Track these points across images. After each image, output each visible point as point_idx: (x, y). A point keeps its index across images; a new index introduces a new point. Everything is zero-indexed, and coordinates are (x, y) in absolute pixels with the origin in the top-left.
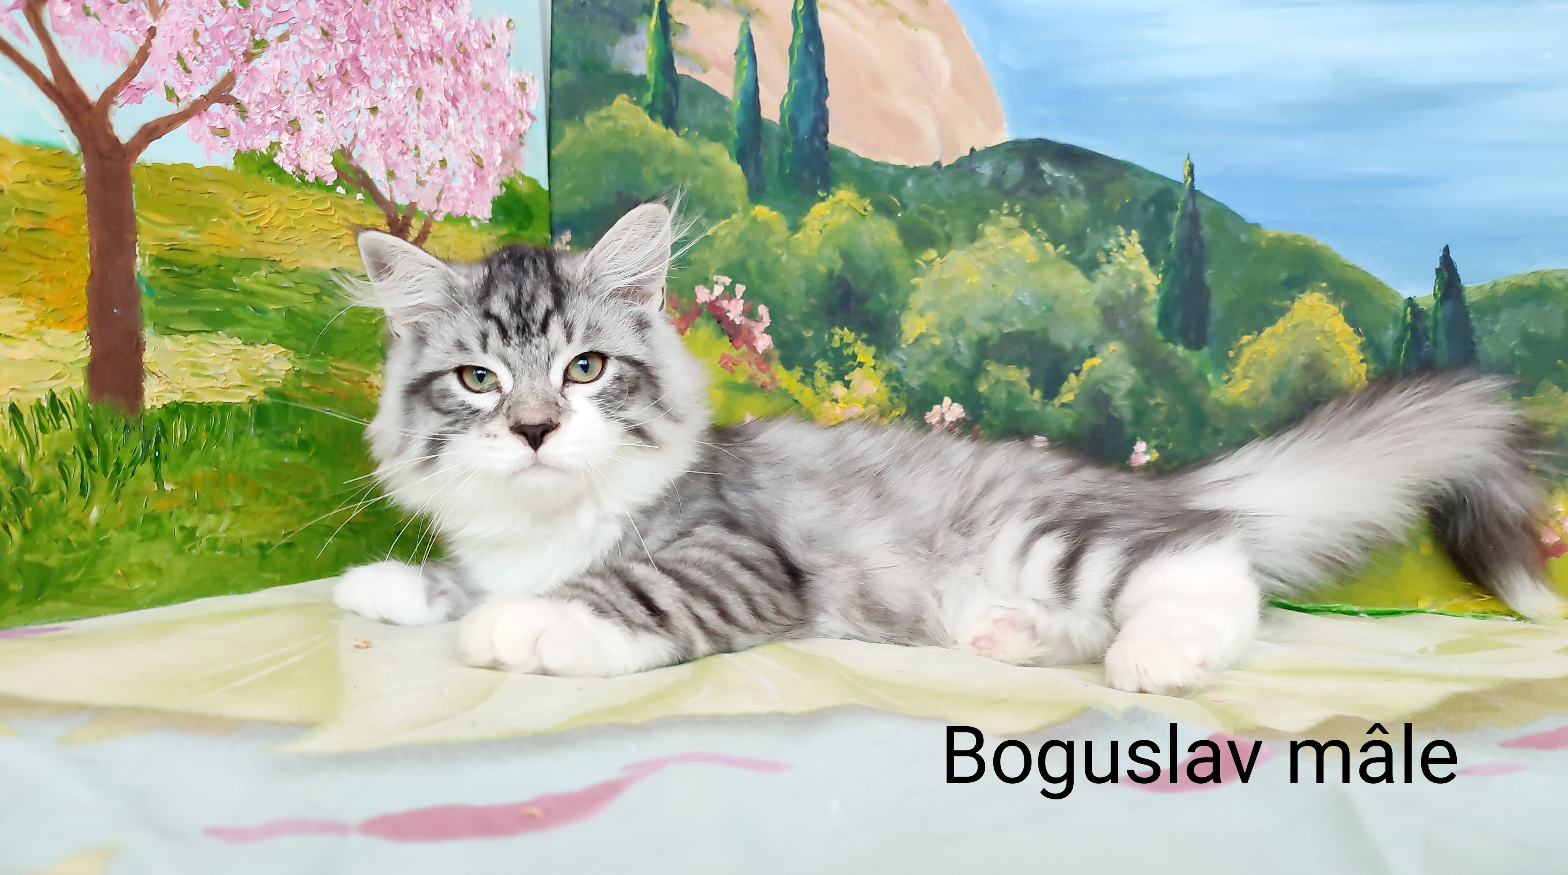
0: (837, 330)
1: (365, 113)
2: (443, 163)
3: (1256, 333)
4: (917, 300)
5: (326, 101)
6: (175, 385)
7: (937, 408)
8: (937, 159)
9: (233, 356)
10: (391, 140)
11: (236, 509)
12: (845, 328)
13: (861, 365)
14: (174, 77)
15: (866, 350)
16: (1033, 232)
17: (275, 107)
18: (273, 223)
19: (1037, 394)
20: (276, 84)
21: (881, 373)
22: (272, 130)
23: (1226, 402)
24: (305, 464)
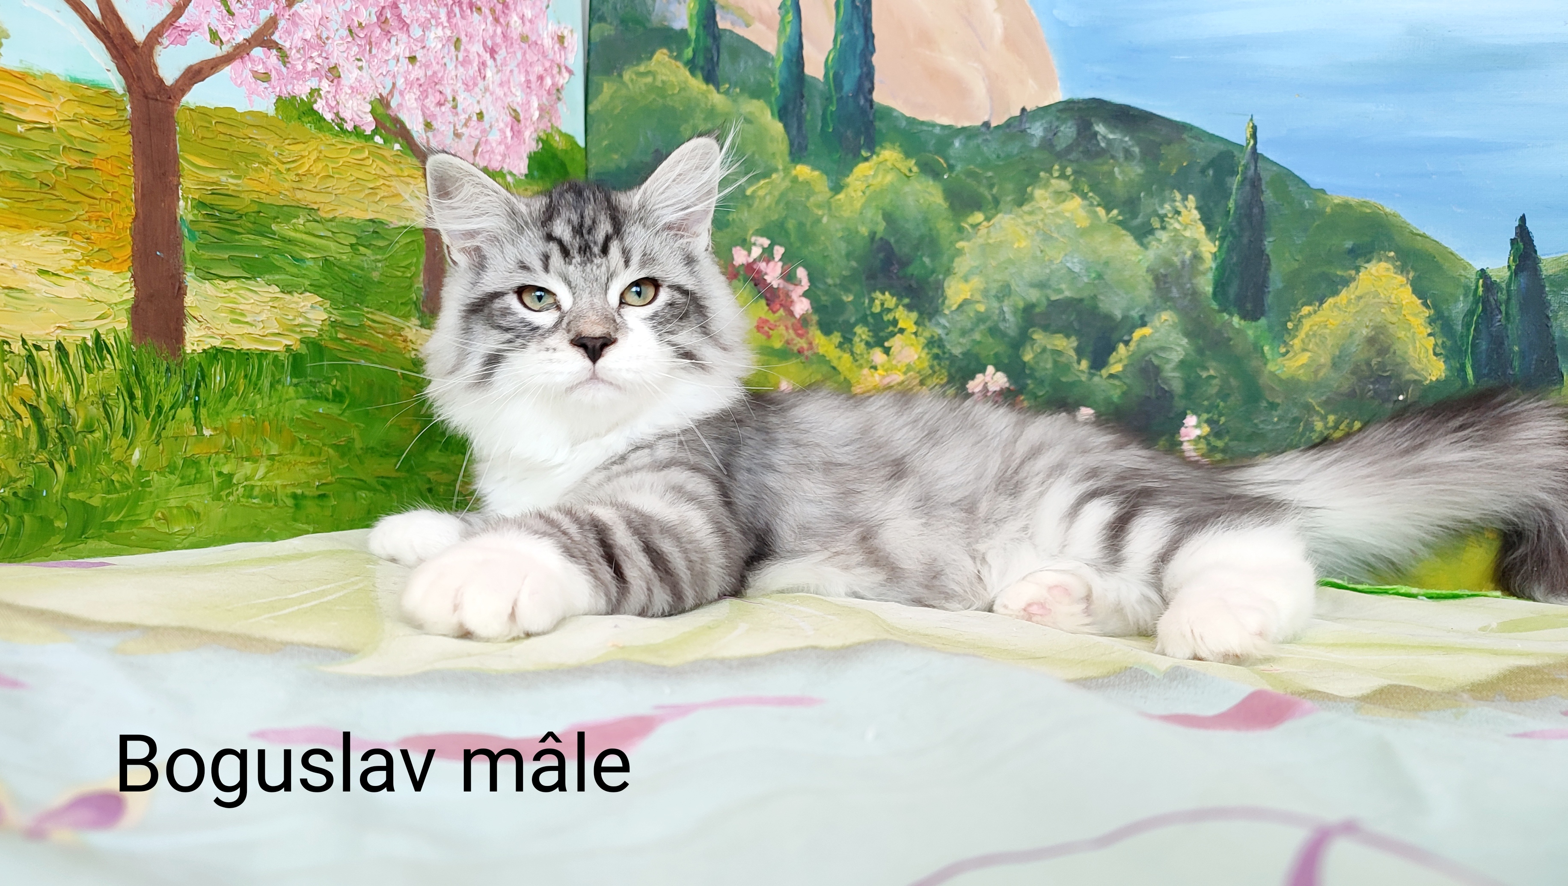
0: (878, 295)
1: (404, 62)
2: (480, 115)
3: (1317, 304)
4: (962, 265)
5: (365, 49)
6: (215, 331)
7: (979, 377)
8: (986, 119)
9: (271, 304)
10: (429, 90)
11: (271, 458)
12: (887, 293)
13: (902, 331)
14: (218, 20)
15: (908, 316)
16: (1084, 196)
17: (316, 53)
18: (312, 170)
19: (1084, 364)
20: (317, 30)
21: (922, 340)
22: (312, 76)
23: (1283, 377)
24: (340, 415)
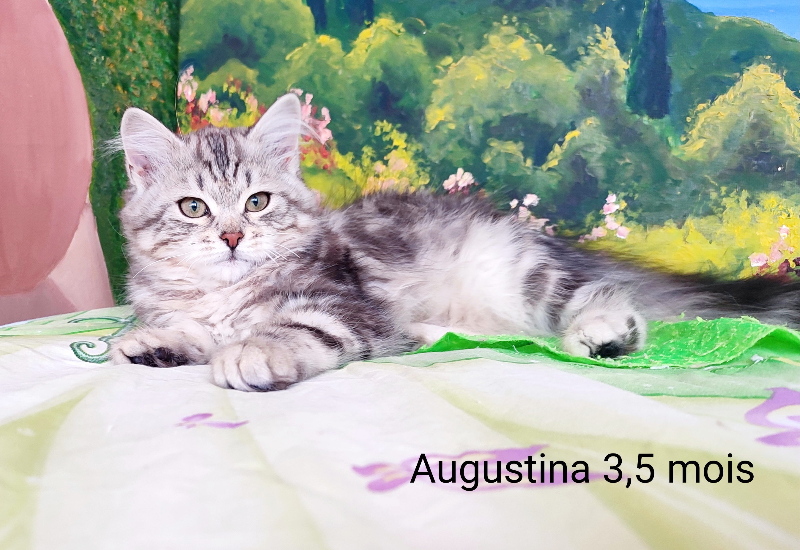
0: (378, 123)
3: (710, 101)
4: (437, 97)
7: (452, 177)
12: (385, 121)
15: (400, 137)
16: (526, 36)
19: (529, 162)
21: (411, 154)
23: (684, 159)
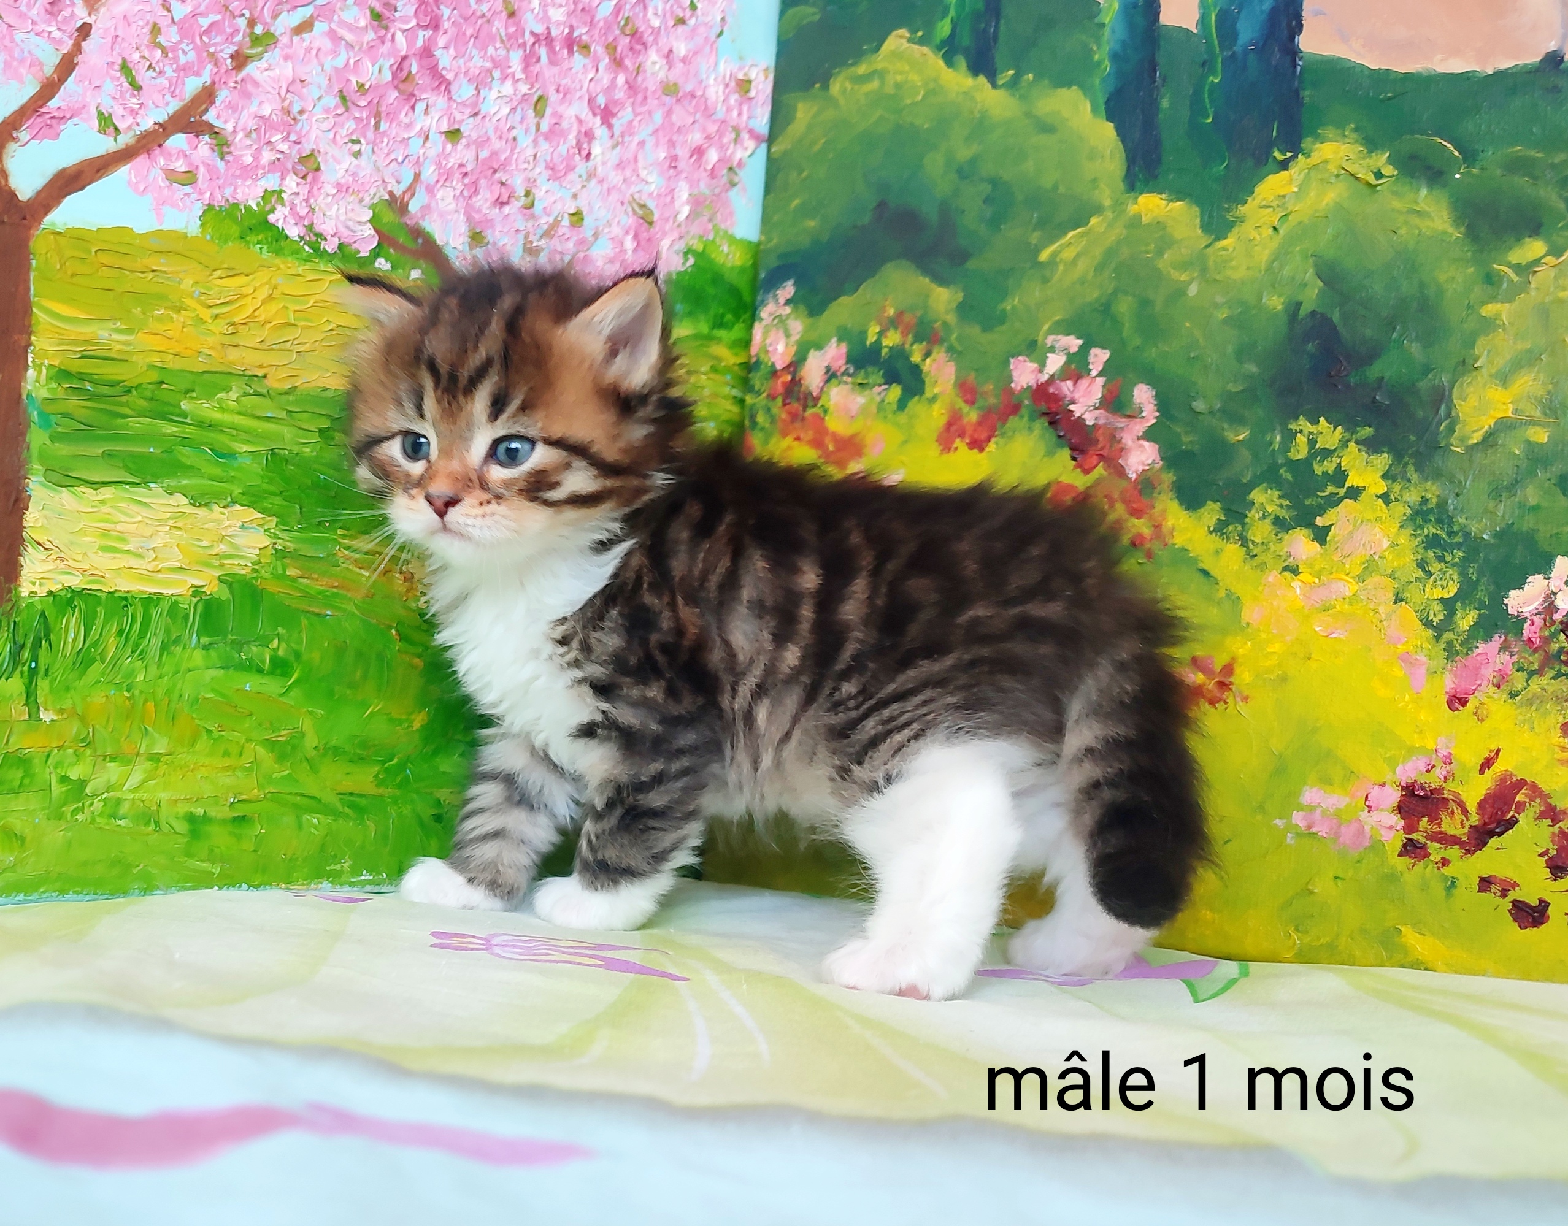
0: (1300, 424)
1: (438, 139)
2: (577, 218)
4: (1493, 351)
5: (368, 124)
9: (171, 523)
10: (482, 181)
11: (155, 758)
12: (1321, 421)
13: (1354, 493)
14: (114, 98)
15: (1368, 462)
17: (279, 136)
18: (259, 316)
21: (1401, 510)
22: (269, 172)
24: (281, 695)
